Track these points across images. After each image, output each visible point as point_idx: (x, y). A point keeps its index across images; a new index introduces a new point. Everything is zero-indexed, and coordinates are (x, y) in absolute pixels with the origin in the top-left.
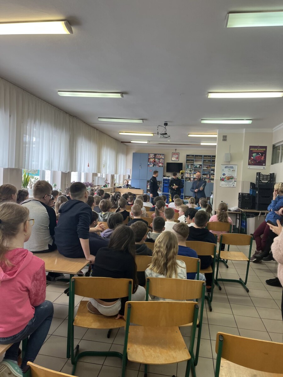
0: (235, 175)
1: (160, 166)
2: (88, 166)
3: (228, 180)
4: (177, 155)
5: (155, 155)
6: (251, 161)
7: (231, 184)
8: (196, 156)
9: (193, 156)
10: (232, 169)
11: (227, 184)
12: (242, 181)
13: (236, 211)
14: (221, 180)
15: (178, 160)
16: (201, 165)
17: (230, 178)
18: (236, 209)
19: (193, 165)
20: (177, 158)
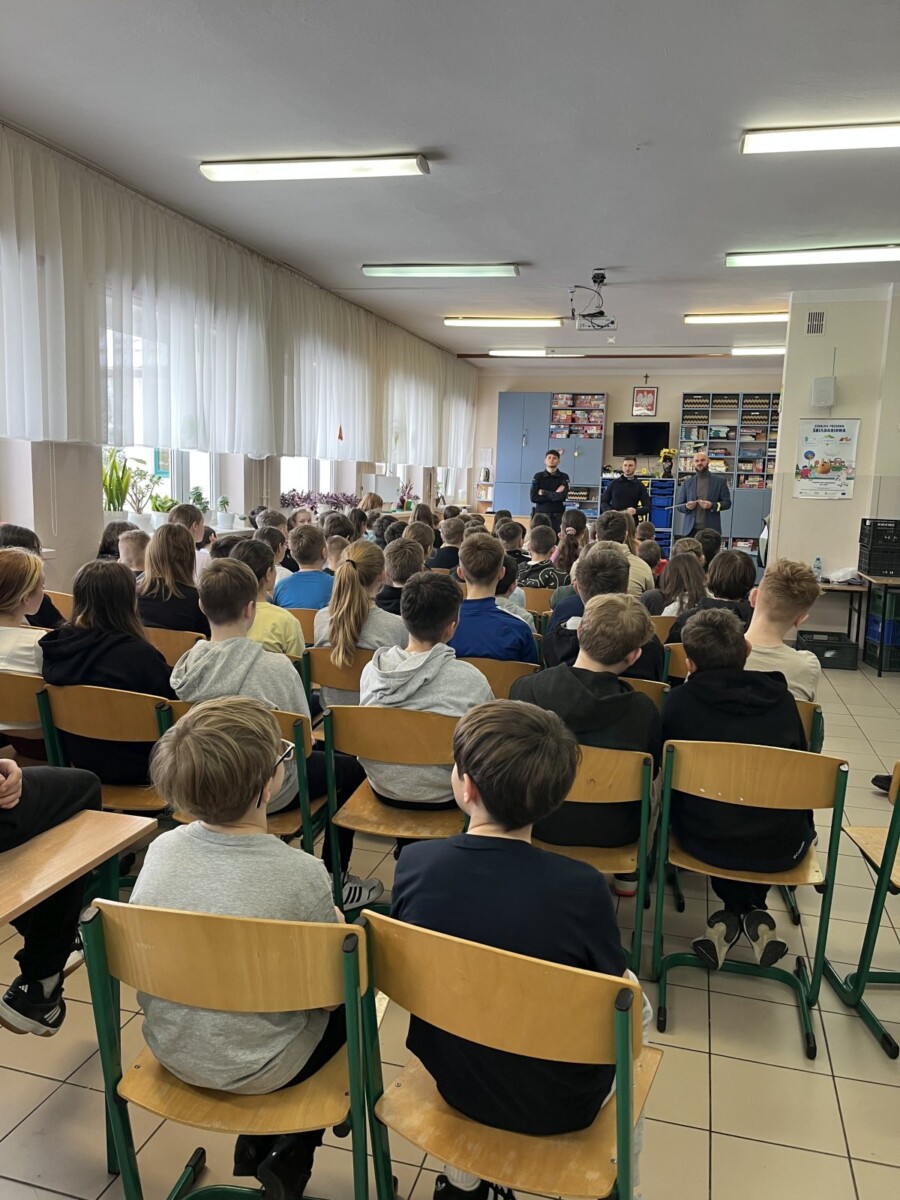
0: (849, 456)
1: (591, 436)
2: (340, 437)
3: (824, 476)
4: (650, 395)
5: (575, 397)
7: (834, 487)
8: (716, 396)
9: (705, 396)
10: (838, 435)
11: (822, 489)
12: (875, 477)
13: (849, 583)
14: (797, 474)
15: (653, 413)
16: (733, 429)
17: (832, 468)
18: (849, 578)
19: (706, 428)
20: (652, 405)
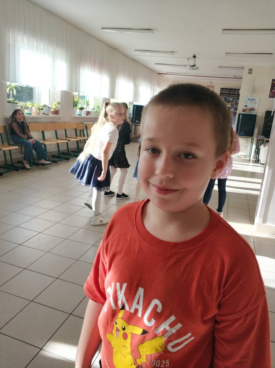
0: (256, 107)
3: (249, 112)
4: (212, 88)
6: (272, 94)
8: (230, 89)
9: (227, 89)
10: (254, 101)
12: (261, 113)
14: (243, 111)
16: (234, 99)
17: (251, 110)
19: (226, 98)
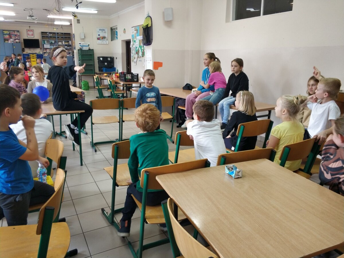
1: (17, 42)
4: (32, 32)
8: (50, 33)
15: (33, 36)
16: (55, 41)
19: (49, 41)
20: (33, 34)
